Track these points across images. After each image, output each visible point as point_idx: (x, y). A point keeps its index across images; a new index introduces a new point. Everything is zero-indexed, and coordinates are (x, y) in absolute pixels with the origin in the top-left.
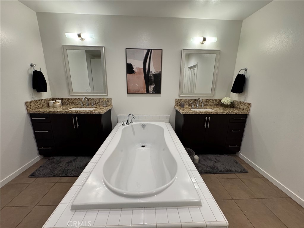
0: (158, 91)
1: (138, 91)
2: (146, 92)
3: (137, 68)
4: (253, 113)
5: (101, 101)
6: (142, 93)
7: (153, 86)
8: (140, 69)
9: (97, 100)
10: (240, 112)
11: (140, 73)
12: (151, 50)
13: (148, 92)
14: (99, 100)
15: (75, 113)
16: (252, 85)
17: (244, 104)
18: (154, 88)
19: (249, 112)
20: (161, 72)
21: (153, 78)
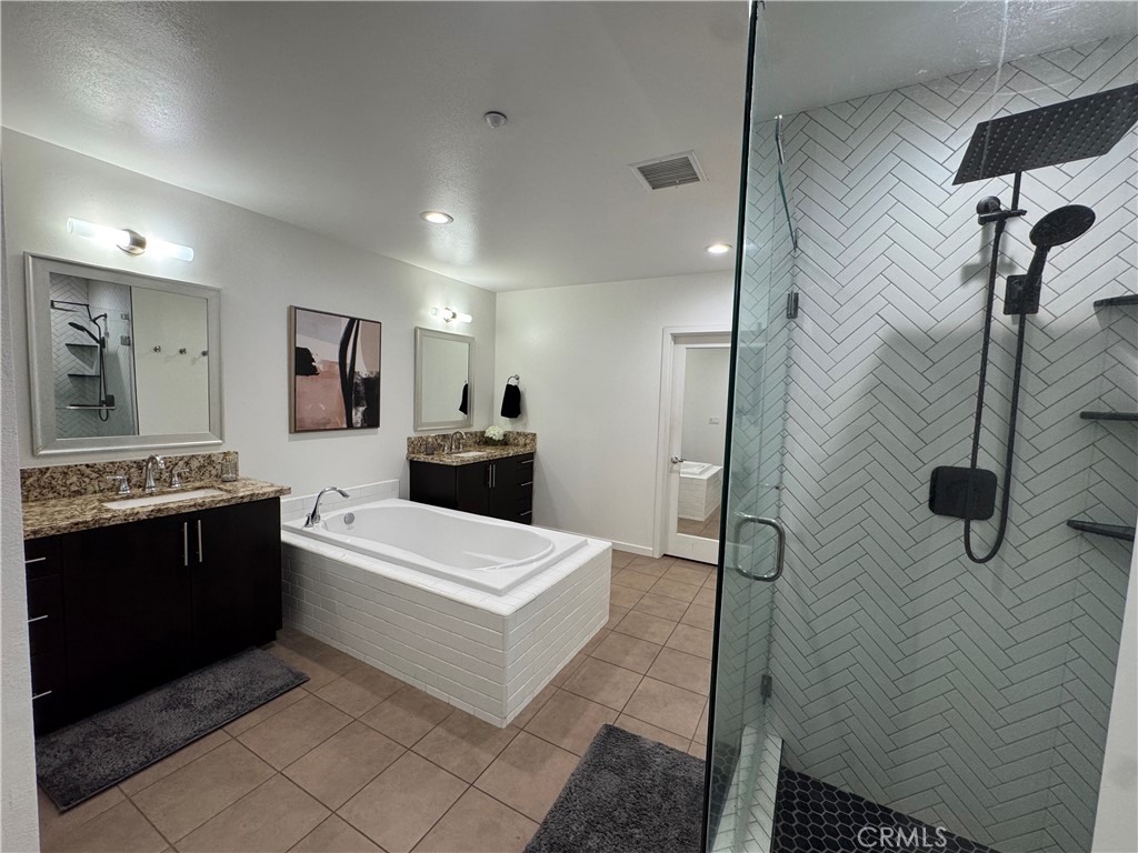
0: (372, 420)
1: (325, 424)
2: (345, 426)
3: (324, 362)
4: (543, 450)
5: (195, 464)
6: (336, 429)
7: (361, 409)
8: (331, 364)
9: (181, 463)
10: (521, 451)
11: (330, 375)
12: (359, 320)
13: (350, 426)
14: (187, 463)
15: (193, 509)
16: (530, 401)
17: (526, 435)
18: (364, 413)
19: (534, 446)
20: (379, 373)
21: (362, 388)
